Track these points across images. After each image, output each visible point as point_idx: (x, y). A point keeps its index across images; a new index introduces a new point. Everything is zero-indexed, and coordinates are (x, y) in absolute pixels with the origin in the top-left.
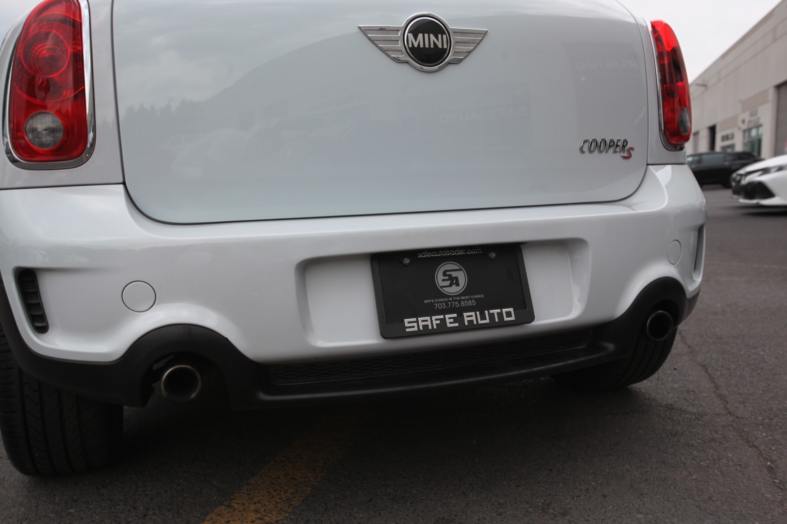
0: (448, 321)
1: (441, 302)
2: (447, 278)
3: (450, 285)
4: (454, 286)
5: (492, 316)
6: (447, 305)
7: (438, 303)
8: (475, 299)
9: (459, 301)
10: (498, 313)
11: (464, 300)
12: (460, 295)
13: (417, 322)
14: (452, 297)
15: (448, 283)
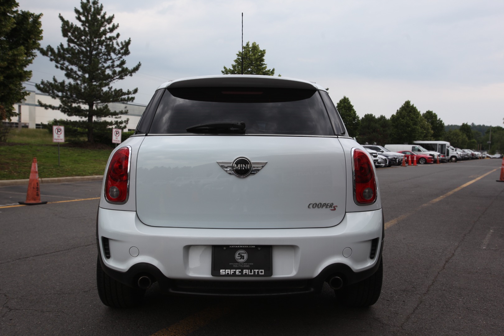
0: (237, 272)
1: (236, 265)
2: (240, 256)
3: (241, 259)
4: (242, 259)
5: (254, 272)
6: (238, 266)
7: (235, 265)
8: (249, 265)
9: (243, 265)
10: (257, 271)
11: (245, 265)
12: (244, 263)
13: (225, 271)
14: (240, 263)
15: (240, 258)
